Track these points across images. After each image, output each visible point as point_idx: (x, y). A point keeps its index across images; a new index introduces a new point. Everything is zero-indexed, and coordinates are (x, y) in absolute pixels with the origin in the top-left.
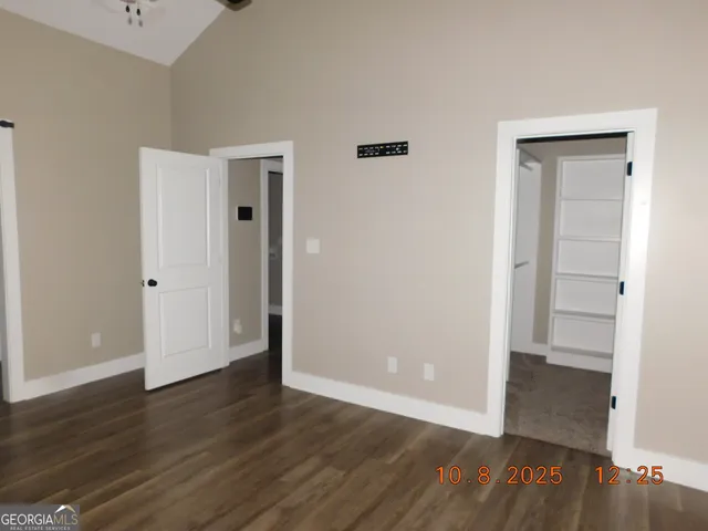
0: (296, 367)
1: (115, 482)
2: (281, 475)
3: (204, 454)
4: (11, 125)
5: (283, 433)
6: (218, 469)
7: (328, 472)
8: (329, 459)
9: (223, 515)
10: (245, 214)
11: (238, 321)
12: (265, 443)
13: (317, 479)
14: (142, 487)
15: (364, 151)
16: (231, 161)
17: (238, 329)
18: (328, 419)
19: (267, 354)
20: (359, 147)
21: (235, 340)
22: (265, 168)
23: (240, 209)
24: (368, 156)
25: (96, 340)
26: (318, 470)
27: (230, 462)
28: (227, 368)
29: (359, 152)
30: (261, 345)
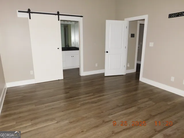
0: (143, 76)
1: (101, 94)
2: (138, 100)
3: (120, 93)
4: (82, 17)
5: (139, 91)
6: (123, 96)
7: (150, 102)
8: (151, 99)
9: (124, 105)
10: (133, 36)
11: (129, 64)
12: (134, 93)
13: (147, 103)
14: (107, 96)
15: (171, 16)
16: (130, 22)
17: (128, 66)
18: (151, 90)
19: (135, 73)
20: (169, 15)
21: (128, 68)
22: (139, 23)
23: (131, 34)
24: (173, 17)
25: (96, 65)
26: (147, 101)
27: (126, 95)
28: (125, 75)
29: (169, 16)
30: (134, 70)
